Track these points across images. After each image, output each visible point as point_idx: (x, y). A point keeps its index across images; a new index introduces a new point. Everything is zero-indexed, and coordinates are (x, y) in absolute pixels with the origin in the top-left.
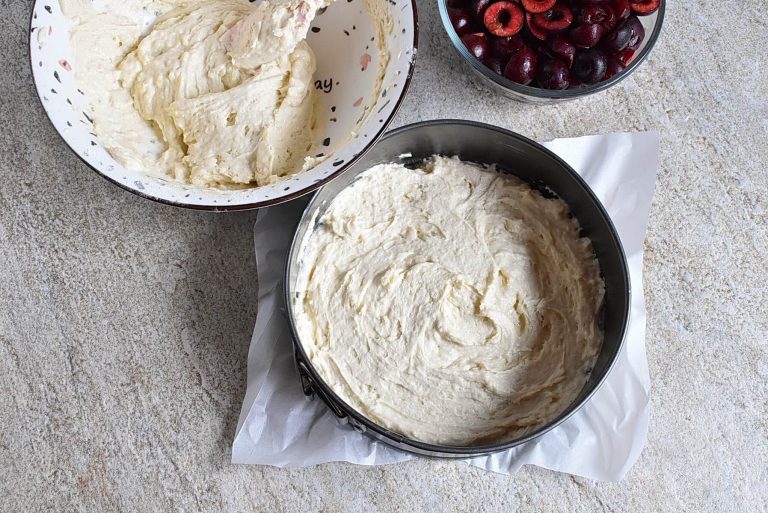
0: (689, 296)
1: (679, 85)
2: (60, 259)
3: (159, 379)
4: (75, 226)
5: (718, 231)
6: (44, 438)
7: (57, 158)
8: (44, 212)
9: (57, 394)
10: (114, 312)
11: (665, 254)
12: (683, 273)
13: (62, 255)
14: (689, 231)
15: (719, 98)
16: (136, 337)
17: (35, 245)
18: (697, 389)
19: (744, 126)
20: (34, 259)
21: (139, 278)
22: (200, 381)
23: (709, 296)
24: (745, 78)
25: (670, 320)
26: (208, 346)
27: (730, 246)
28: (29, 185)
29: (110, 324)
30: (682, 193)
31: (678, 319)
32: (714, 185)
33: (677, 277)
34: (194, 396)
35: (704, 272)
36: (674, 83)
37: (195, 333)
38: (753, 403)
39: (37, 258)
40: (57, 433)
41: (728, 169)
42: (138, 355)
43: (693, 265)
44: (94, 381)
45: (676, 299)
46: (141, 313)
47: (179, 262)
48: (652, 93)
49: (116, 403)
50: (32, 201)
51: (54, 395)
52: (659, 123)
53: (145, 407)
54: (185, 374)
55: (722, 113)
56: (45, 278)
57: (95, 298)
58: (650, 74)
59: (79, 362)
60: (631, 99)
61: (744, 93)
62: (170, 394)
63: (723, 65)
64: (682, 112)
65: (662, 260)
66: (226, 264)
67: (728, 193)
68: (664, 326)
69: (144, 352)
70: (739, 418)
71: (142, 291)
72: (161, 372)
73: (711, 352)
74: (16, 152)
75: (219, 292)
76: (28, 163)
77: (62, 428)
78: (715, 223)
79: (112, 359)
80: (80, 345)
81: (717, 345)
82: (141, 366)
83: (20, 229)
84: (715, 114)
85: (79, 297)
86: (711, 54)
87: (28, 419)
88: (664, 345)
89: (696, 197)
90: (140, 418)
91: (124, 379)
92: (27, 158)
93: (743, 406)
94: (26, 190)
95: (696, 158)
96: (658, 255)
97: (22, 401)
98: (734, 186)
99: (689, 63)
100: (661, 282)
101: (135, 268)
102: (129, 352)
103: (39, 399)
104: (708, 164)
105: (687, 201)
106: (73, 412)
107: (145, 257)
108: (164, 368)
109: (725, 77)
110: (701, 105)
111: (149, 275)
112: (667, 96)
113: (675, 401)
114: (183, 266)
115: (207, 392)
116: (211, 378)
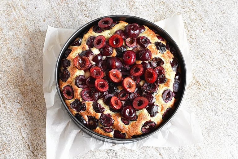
0: (216, 102)
1: (207, 20)
3: (13, 148)
5: (225, 76)
11: (206, 86)
12: (213, 93)
14: (214, 77)
15: (222, 24)
16: (3, 132)
18: (221, 138)
19: (233, 35)
21: (3, 109)
22: (29, 147)
23: (223, 102)
24: (232, 16)
25: (209, 112)
26: (31, 134)
27: (230, 82)
30: (210, 62)
31: (212, 111)
32: (222, 58)
33: (211, 95)
34: (27, 154)
35: (221, 92)
36: (205, 20)
37: (26, 129)
41: (227, 52)
42: (4, 139)
43: (216, 90)
45: (211, 104)
46: (5, 122)
47: (18, 101)
48: (197, 24)
52: (200, 35)
54: (23, 145)
55: (224, 30)
58: (195, 16)
60: (189, 27)
61: (232, 22)
62: (18, 154)
64: (208, 31)
65: (205, 89)
66: (37, 101)
67: (228, 61)
68: (207, 114)
69: (7, 137)
71: (5, 114)
72: (14, 145)
73: (225, 123)
75: (35, 112)
78: (224, 73)
81: (228, 120)
82: (6, 143)
84: (221, 30)
86: (218, 8)
88: (207, 122)
89: (216, 63)
95: (215, 48)
96: (203, 87)
98: (230, 58)
99: (210, 12)
100: (205, 97)
104: (220, 50)
105: (213, 65)
107: (5, 100)
108: (15, 143)
109: (224, 16)
110: (216, 27)
111: (7, 107)
112: (203, 25)
113: (213, 143)
114: (20, 102)
115: (32, 152)
116: (33, 146)
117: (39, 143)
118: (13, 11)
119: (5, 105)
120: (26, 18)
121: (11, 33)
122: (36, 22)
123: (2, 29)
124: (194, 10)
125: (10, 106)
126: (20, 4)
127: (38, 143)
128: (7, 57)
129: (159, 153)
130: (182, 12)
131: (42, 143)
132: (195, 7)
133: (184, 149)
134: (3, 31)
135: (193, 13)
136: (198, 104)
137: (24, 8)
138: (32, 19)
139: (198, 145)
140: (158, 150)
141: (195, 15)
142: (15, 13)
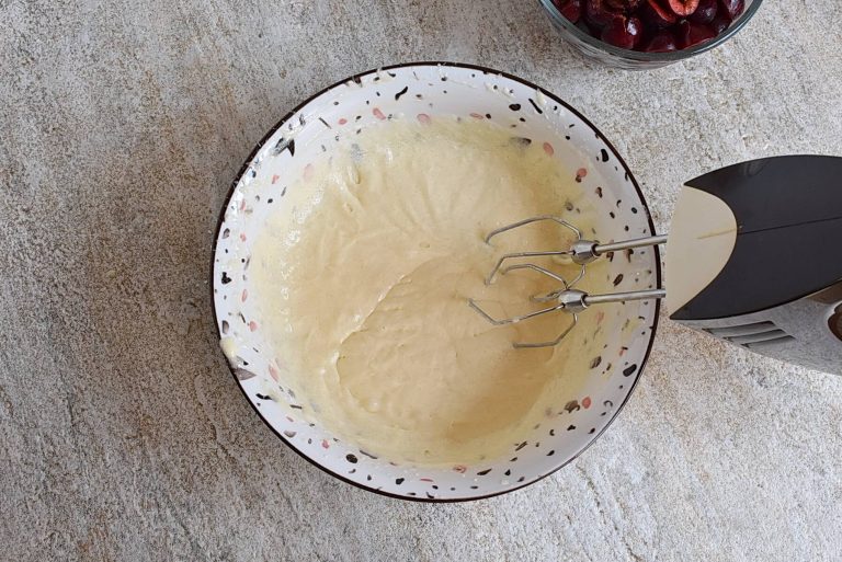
1: (757, 109)
2: (60, 295)
3: (169, 431)
4: (77, 258)
6: (40, 497)
7: (58, 181)
8: (43, 242)
9: (55, 447)
10: (119, 356)
13: (61, 290)
15: (802, 124)
16: (144, 384)
17: (32, 279)
18: (771, 453)
20: (31, 294)
21: (149, 318)
22: (215, 434)
24: (832, 102)
25: (742, 374)
26: (224, 395)
28: (27, 211)
29: (115, 369)
31: (751, 373)
34: (208, 451)
36: (753, 106)
37: (210, 381)
38: (833, 469)
39: (34, 293)
40: (55, 490)
42: (146, 404)
44: (97, 433)
46: (149, 358)
47: (192, 300)
48: (727, 117)
49: (120, 458)
50: (30, 229)
51: (51, 448)
52: (735, 151)
53: (153, 463)
54: (198, 426)
55: (805, 141)
56: (42, 317)
57: (98, 340)
58: (725, 95)
59: (80, 411)
60: (704, 123)
61: (831, 118)
62: (181, 449)
63: (807, 86)
64: (760, 139)
68: (735, 381)
69: (152, 401)
70: (817, 485)
71: (151, 333)
72: (172, 425)
73: (787, 411)
74: (12, 173)
76: (26, 186)
77: (60, 486)
79: (116, 409)
80: (82, 392)
81: (794, 403)
82: (149, 417)
83: (15, 261)
85: (81, 339)
86: (794, 74)
87: (22, 475)
88: (735, 402)
90: (147, 475)
91: (129, 431)
92: (24, 179)
93: (823, 472)
94: (23, 217)
97: (16, 455)
99: (770, 84)
101: (143, 308)
102: (136, 401)
103: (35, 452)
106: (72, 468)
107: (154, 294)
108: (175, 419)
109: (810, 100)
110: (782, 131)
111: (159, 314)
112: (744, 121)
113: (746, 465)
114: (198, 304)
115: (223, 448)
116: (227, 432)
117: (244, 423)
118: (195, 39)
119: (154, 308)
120: (229, 63)
121: (185, 103)
122: (258, 77)
123: (159, 91)
124: (722, 77)
125: (167, 313)
126: (214, 21)
127: (240, 423)
128: (168, 171)
129: (587, 482)
130: (686, 79)
131: (253, 425)
132: (726, 69)
133: (660, 473)
134: (163, 96)
135: (719, 85)
136: (713, 350)
137: (227, 33)
138: (247, 68)
139: (702, 466)
140: (584, 472)
141: (724, 91)
142: (198, 47)
